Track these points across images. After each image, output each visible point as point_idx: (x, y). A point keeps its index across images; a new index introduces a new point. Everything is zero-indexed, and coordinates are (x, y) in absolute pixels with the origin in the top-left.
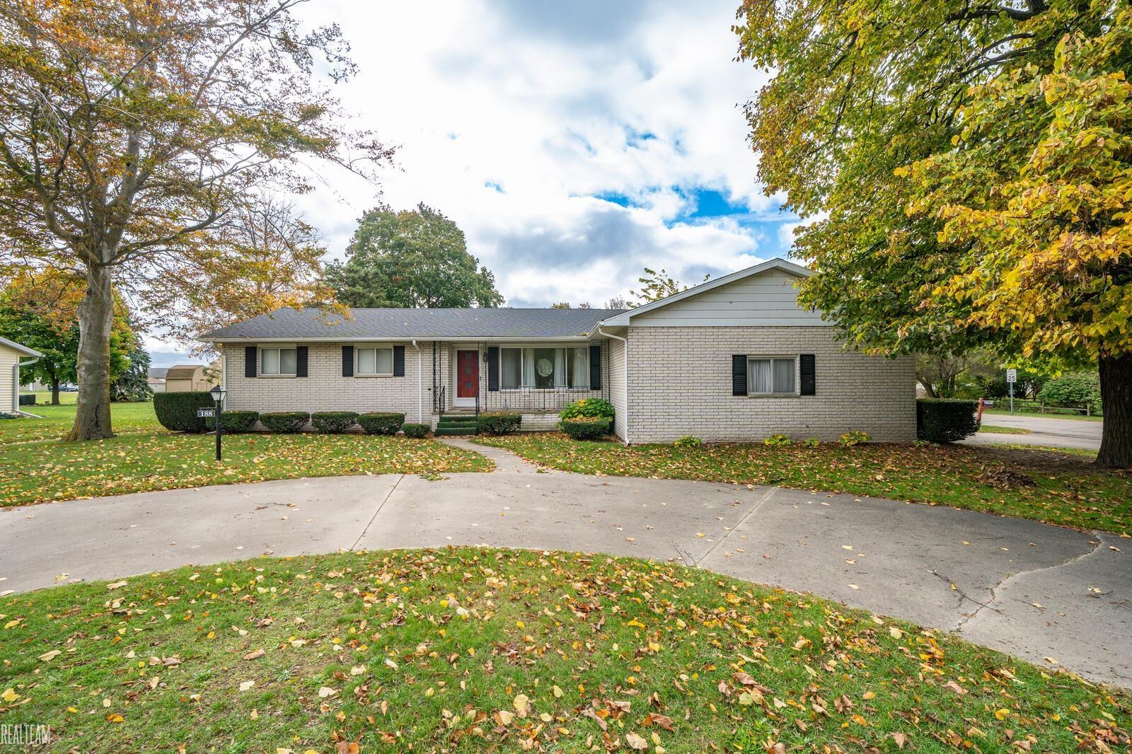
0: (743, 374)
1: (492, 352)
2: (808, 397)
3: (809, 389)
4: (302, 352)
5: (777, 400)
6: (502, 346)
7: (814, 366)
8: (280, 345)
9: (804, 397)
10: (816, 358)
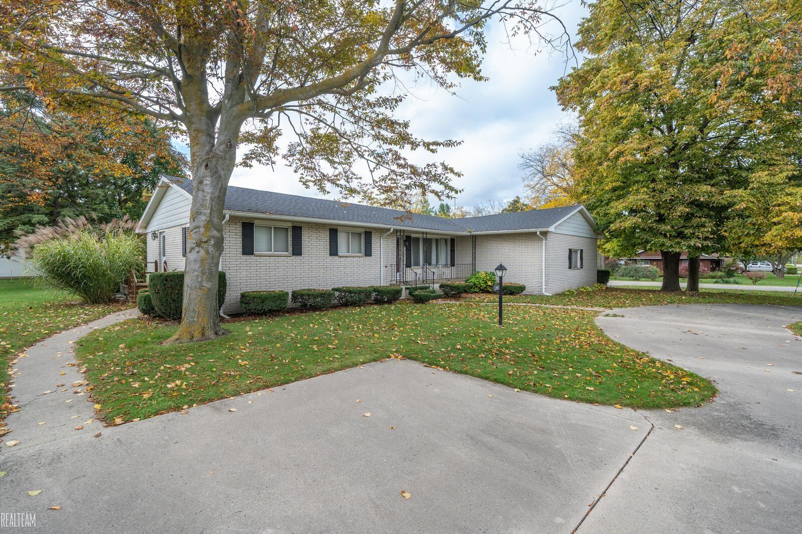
0: (571, 258)
1: (408, 239)
3: (582, 265)
4: (297, 230)
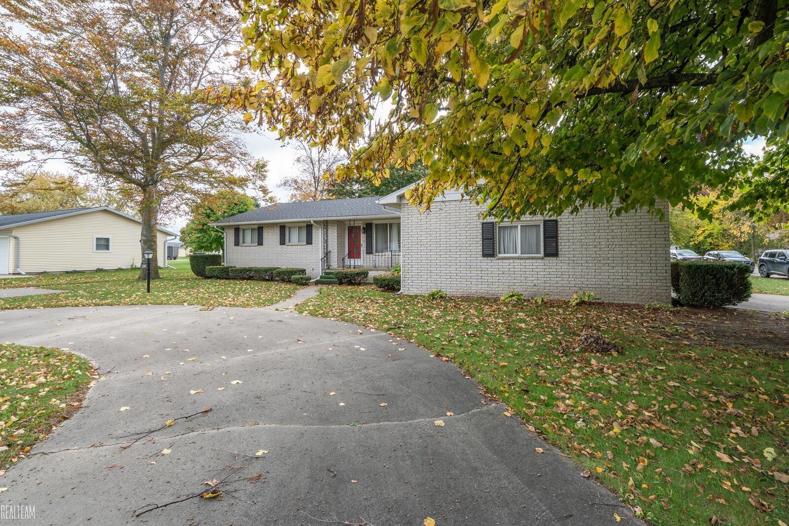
0: (491, 239)
1: (368, 227)
2: (551, 258)
3: (552, 251)
4: (260, 231)
5: (522, 261)
6: (375, 222)
7: (557, 231)
8: (250, 226)
9: (548, 258)
10: (560, 223)
